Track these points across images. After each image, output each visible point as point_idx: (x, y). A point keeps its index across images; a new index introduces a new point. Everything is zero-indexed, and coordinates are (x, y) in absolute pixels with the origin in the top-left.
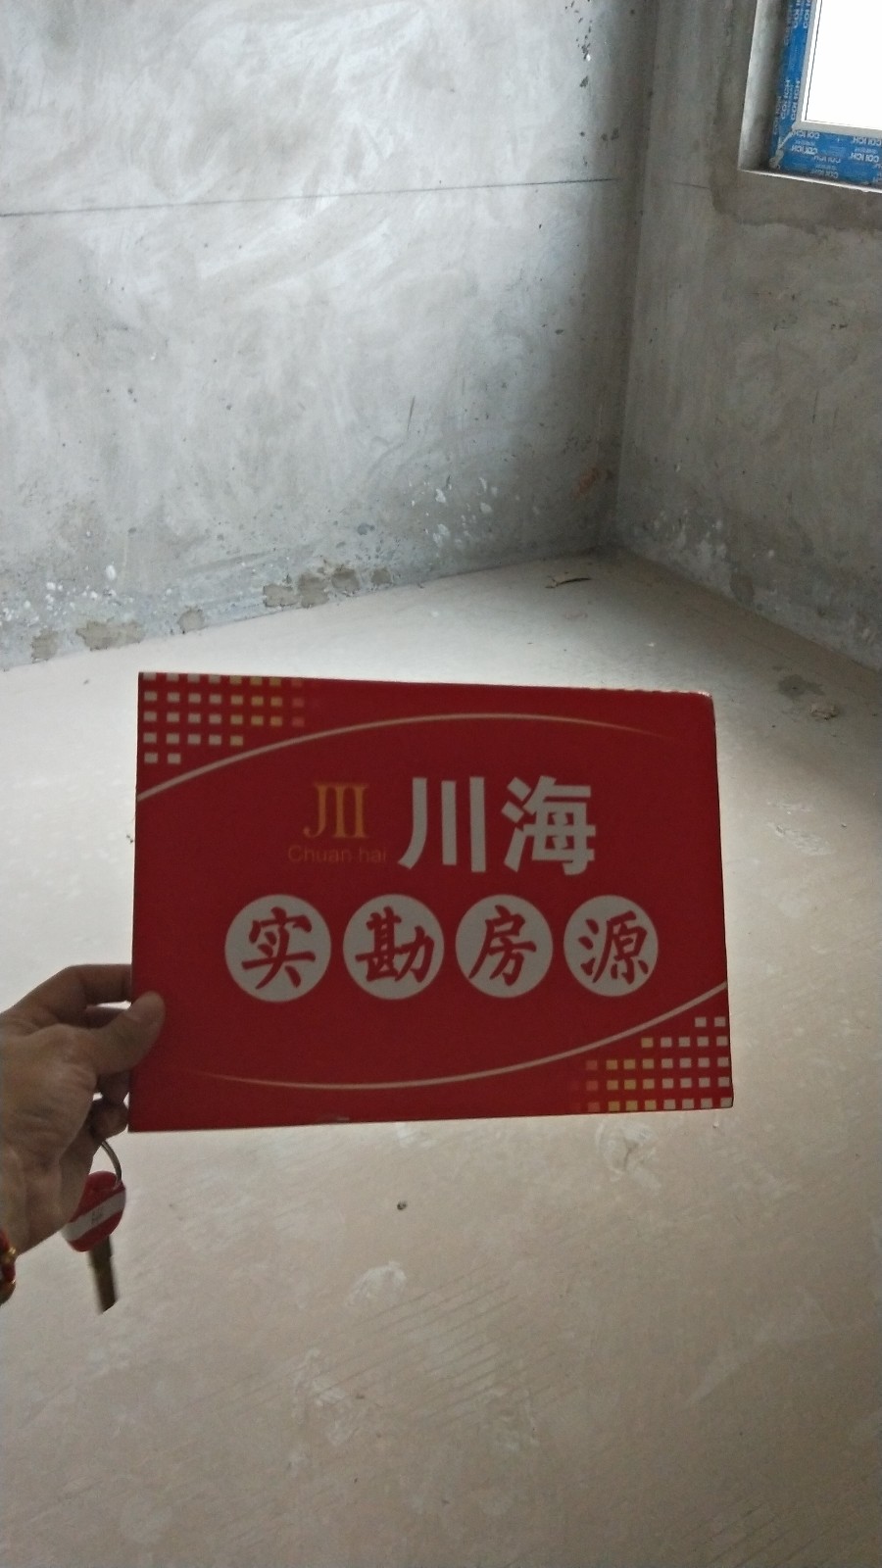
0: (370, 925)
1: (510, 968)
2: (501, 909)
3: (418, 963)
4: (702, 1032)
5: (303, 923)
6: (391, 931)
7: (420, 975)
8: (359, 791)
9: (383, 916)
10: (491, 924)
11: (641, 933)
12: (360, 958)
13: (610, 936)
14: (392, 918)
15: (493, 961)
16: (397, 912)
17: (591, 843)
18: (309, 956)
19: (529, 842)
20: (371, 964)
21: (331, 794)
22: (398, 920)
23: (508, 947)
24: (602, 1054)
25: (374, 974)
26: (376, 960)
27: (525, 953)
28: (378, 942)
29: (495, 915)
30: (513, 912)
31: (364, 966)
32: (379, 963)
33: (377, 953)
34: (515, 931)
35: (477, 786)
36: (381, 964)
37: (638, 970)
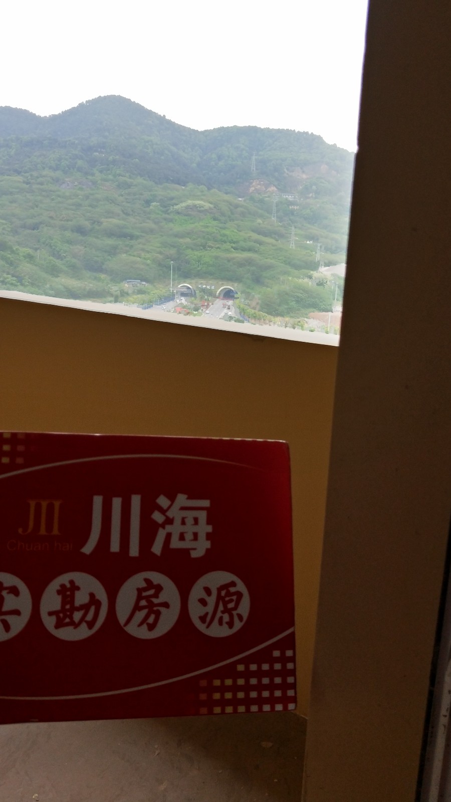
0: (59, 592)
1: (151, 620)
2: (147, 581)
3: (89, 617)
4: (277, 660)
5: (14, 591)
6: (72, 597)
7: (91, 625)
8: (57, 504)
9: (68, 586)
10: (140, 591)
11: (239, 595)
12: (50, 614)
13: (219, 597)
14: (74, 587)
15: (140, 615)
16: (77, 584)
17: (209, 536)
18: (17, 612)
19: (169, 536)
20: (58, 618)
21: (38, 507)
22: (78, 588)
23: (151, 605)
24: (210, 676)
25: (58, 625)
26: (61, 615)
27: (162, 609)
28: (64, 603)
29: (144, 585)
30: (155, 583)
31: (53, 619)
32: (63, 617)
33: (63, 609)
34: (156, 595)
35: (136, 500)
36: (64, 618)
37: (236, 619)
